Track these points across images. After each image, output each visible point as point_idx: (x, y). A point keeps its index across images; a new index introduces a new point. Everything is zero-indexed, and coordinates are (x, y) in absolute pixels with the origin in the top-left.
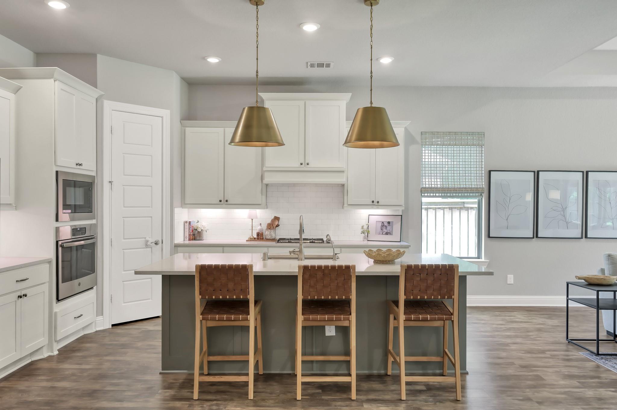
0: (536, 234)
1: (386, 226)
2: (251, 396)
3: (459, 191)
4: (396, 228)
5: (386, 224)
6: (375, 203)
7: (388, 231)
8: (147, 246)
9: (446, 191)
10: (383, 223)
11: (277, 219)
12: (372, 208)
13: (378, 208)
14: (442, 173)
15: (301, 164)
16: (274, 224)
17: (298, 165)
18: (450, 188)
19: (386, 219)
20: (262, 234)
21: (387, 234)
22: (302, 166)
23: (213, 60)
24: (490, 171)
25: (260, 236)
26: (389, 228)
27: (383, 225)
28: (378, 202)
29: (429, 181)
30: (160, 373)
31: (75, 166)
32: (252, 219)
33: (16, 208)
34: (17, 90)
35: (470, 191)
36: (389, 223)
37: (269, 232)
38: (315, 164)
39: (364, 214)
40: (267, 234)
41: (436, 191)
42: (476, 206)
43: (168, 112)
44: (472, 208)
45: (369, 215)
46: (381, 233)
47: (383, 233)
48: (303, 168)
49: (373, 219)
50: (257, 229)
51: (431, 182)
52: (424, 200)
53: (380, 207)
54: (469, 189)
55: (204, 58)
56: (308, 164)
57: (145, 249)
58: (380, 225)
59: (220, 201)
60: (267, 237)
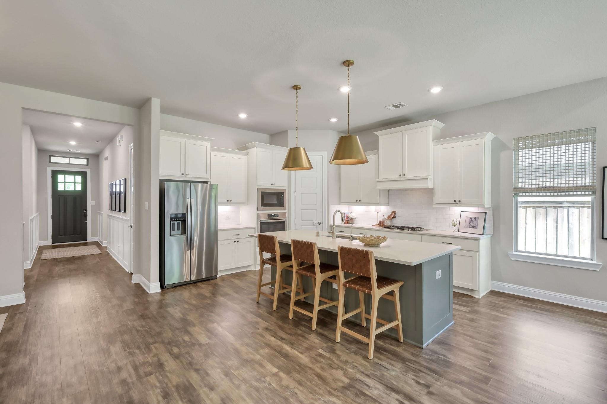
1: (473, 221)
3: (559, 190)
5: (473, 219)
6: (457, 202)
7: (474, 226)
8: (314, 225)
9: (542, 190)
10: (471, 218)
11: (394, 212)
13: (460, 206)
14: (539, 174)
15: (400, 175)
16: (393, 216)
17: (398, 176)
18: (548, 188)
19: (473, 216)
20: (383, 222)
22: (400, 177)
23: (333, 120)
24: (603, 168)
25: (381, 224)
26: (475, 222)
27: (471, 220)
28: (460, 201)
29: (522, 182)
30: (270, 288)
31: (271, 185)
32: (378, 213)
33: (247, 205)
34: (247, 154)
35: (575, 189)
36: (475, 218)
37: (388, 221)
38: (409, 175)
39: (457, 210)
40: (387, 223)
41: (530, 191)
43: (326, 153)
45: (461, 212)
46: (469, 226)
47: (470, 227)
48: (402, 178)
49: (464, 215)
50: (380, 219)
51: (525, 182)
52: (520, 199)
53: (462, 205)
54: (573, 188)
55: (329, 120)
56: (404, 175)
57: (313, 226)
58: (468, 220)
59: (357, 201)
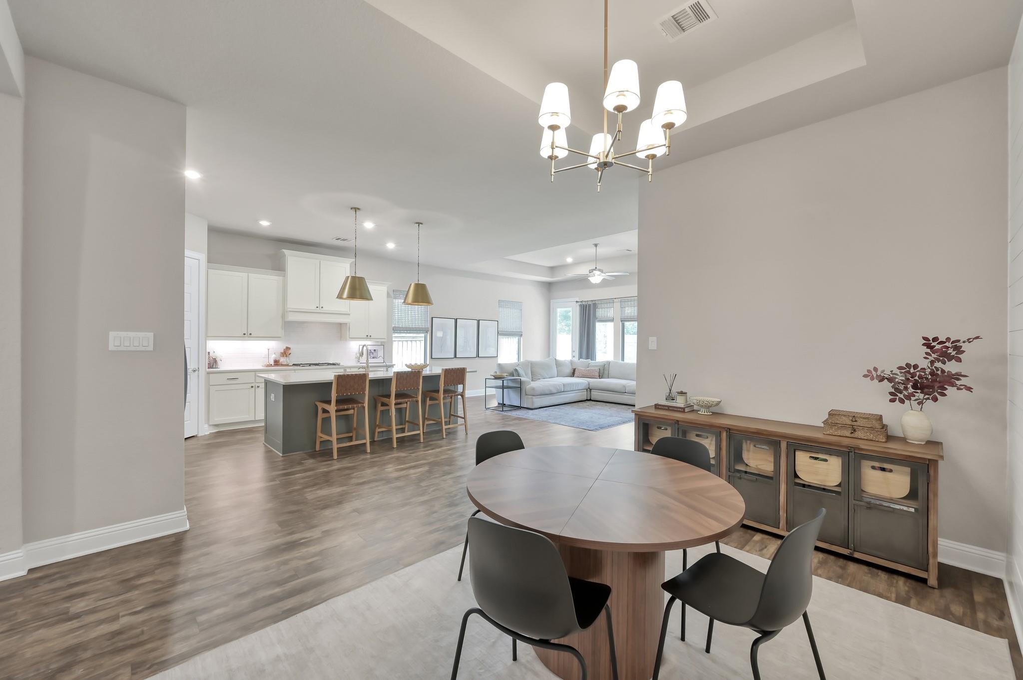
0: (455, 356)
1: (373, 353)
2: (369, 451)
3: (414, 329)
4: (381, 353)
5: (373, 351)
7: (375, 356)
9: (408, 329)
10: (370, 350)
11: (288, 348)
12: (366, 340)
13: (369, 340)
14: (406, 318)
15: (317, 307)
16: (286, 353)
17: (314, 307)
18: (410, 328)
20: (278, 361)
21: (373, 358)
23: (265, 223)
24: (432, 318)
25: (276, 363)
26: (374, 354)
27: (371, 352)
28: (370, 336)
32: (267, 349)
36: (375, 350)
37: (285, 360)
38: (327, 308)
40: (283, 360)
41: (402, 329)
42: (424, 339)
43: (204, 255)
44: (420, 341)
45: (360, 345)
47: (371, 357)
48: (318, 310)
50: (273, 357)
51: (399, 324)
52: (395, 335)
53: (372, 339)
54: (420, 329)
55: (257, 221)
56: (322, 307)
59: (244, 334)
60: (283, 363)
